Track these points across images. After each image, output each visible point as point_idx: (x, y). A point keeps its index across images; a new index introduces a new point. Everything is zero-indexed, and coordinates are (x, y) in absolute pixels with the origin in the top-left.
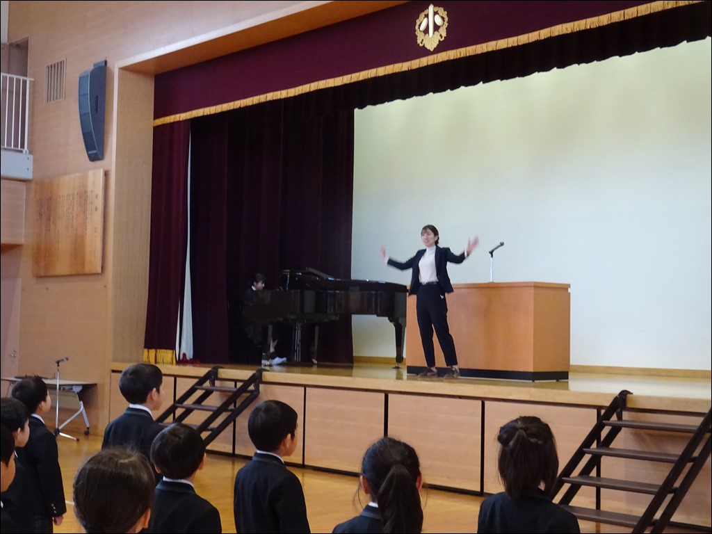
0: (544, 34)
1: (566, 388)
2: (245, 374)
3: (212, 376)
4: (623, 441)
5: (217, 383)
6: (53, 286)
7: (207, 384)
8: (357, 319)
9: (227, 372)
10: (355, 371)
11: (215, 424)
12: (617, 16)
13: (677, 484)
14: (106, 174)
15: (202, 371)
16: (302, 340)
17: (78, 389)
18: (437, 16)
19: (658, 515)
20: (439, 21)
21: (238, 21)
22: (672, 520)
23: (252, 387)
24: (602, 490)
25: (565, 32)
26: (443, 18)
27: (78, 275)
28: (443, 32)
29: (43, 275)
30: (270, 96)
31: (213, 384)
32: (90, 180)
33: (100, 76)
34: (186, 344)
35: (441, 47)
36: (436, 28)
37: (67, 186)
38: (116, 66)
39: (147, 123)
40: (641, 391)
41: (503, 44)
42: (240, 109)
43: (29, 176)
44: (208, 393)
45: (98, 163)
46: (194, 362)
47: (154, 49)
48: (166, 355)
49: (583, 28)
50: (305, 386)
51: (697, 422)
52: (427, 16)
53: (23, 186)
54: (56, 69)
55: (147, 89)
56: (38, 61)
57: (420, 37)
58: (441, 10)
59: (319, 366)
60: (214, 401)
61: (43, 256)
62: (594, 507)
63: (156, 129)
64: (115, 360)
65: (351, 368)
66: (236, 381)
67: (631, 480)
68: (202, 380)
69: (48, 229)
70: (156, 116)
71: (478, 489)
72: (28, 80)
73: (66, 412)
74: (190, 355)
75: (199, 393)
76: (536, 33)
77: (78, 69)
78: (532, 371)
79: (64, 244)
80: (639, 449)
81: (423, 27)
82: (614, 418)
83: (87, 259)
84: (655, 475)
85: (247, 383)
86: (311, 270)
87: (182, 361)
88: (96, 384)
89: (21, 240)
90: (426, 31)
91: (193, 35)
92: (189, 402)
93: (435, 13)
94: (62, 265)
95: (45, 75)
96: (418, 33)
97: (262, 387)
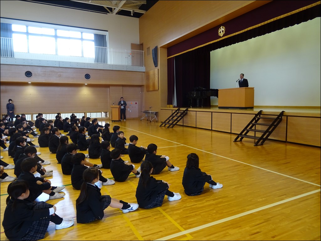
0: (246, 30)
1: (253, 110)
2: (185, 109)
3: (179, 110)
4: (260, 121)
5: (180, 111)
6: (150, 93)
7: (178, 111)
8: (211, 97)
9: (181, 109)
10: (211, 108)
11: (178, 119)
12: (263, 24)
13: (270, 130)
14: (158, 70)
15: (177, 109)
16: (199, 102)
17: (155, 113)
18: (223, 29)
19: (265, 137)
20: (223, 30)
21: (182, 34)
22: (268, 138)
23: (186, 112)
24: (256, 132)
25: (251, 29)
26: (224, 29)
27: (154, 90)
28: (224, 32)
29: (148, 91)
30: (189, 50)
31: (179, 111)
32: (155, 71)
33: (156, 49)
34: (175, 103)
35: (224, 36)
36: (223, 31)
37: (151, 73)
38: (159, 47)
39: (166, 58)
40: (265, 111)
41: (237, 33)
42: (183, 53)
43: (145, 71)
44: (178, 113)
45: (157, 67)
46: (176, 107)
47: (169, 41)
48: (171, 106)
49: (255, 27)
50: (196, 111)
51: (276, 117)
52: (221, 29)
53: (144, 73)
54: (149, 48)
55: (165, 51)
56: (145, 47)
57: (219, 34)
58: (224, 27)
59: (203, 107)
60: (179, 114)
61: (148, 87)
62: (254, 136)
63: (168, 59)
64: (162, 107)
65: (210, 107)
66: (183, 111)
67: (262, 130)
68: (176, 111)
69: (148, 81)
70: (168, 57)
71: (230, 132)
72: (143, 51)
73: (152, 117)
74: (176, 106)
75: (176, 113)
76: (244, 30)
77: (152, 48)
78: (244, 107)
79: (151, 84)
80: (264, 123)
81: (220, 32)
82: (258, 116)
83: (155, 87)
84: (265, 128)
85: (185, 111)
86: (199, 87)
87: (174, 107)
88: (158, 112)
89: (144, 84)
90: (221, 32)
91: (173, 39)
92: (174, 115)
93: (223, 28)
94: (151, 89)
95: (146, 51)
96: (219, 33)
97: (188, 112)
